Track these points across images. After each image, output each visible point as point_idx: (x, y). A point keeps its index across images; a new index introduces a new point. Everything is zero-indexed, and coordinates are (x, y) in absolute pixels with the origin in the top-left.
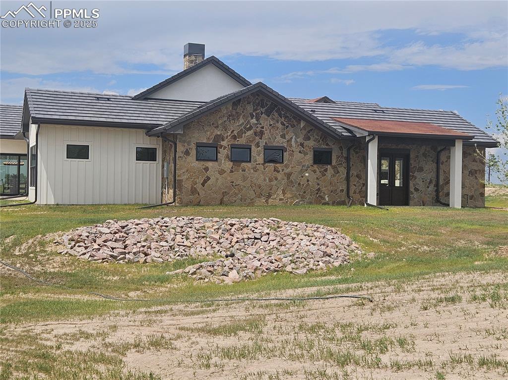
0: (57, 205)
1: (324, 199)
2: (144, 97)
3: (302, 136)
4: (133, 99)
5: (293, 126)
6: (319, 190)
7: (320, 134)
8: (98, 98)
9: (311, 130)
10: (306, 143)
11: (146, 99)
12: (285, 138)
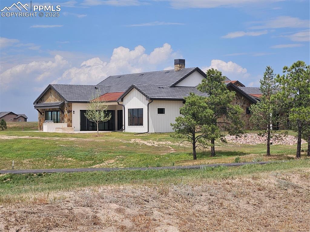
0: (155, 133)
1: (250, 128)
2: (174, 86)
3: (243, 103)
4: (170, 87)
5: (240, 99)
6: (248, 124)
7: (248, 102)
8: (159, 87)
9: (245, 100)
10: (244, 105)
11: (175, 87)
12: (237, 104)
